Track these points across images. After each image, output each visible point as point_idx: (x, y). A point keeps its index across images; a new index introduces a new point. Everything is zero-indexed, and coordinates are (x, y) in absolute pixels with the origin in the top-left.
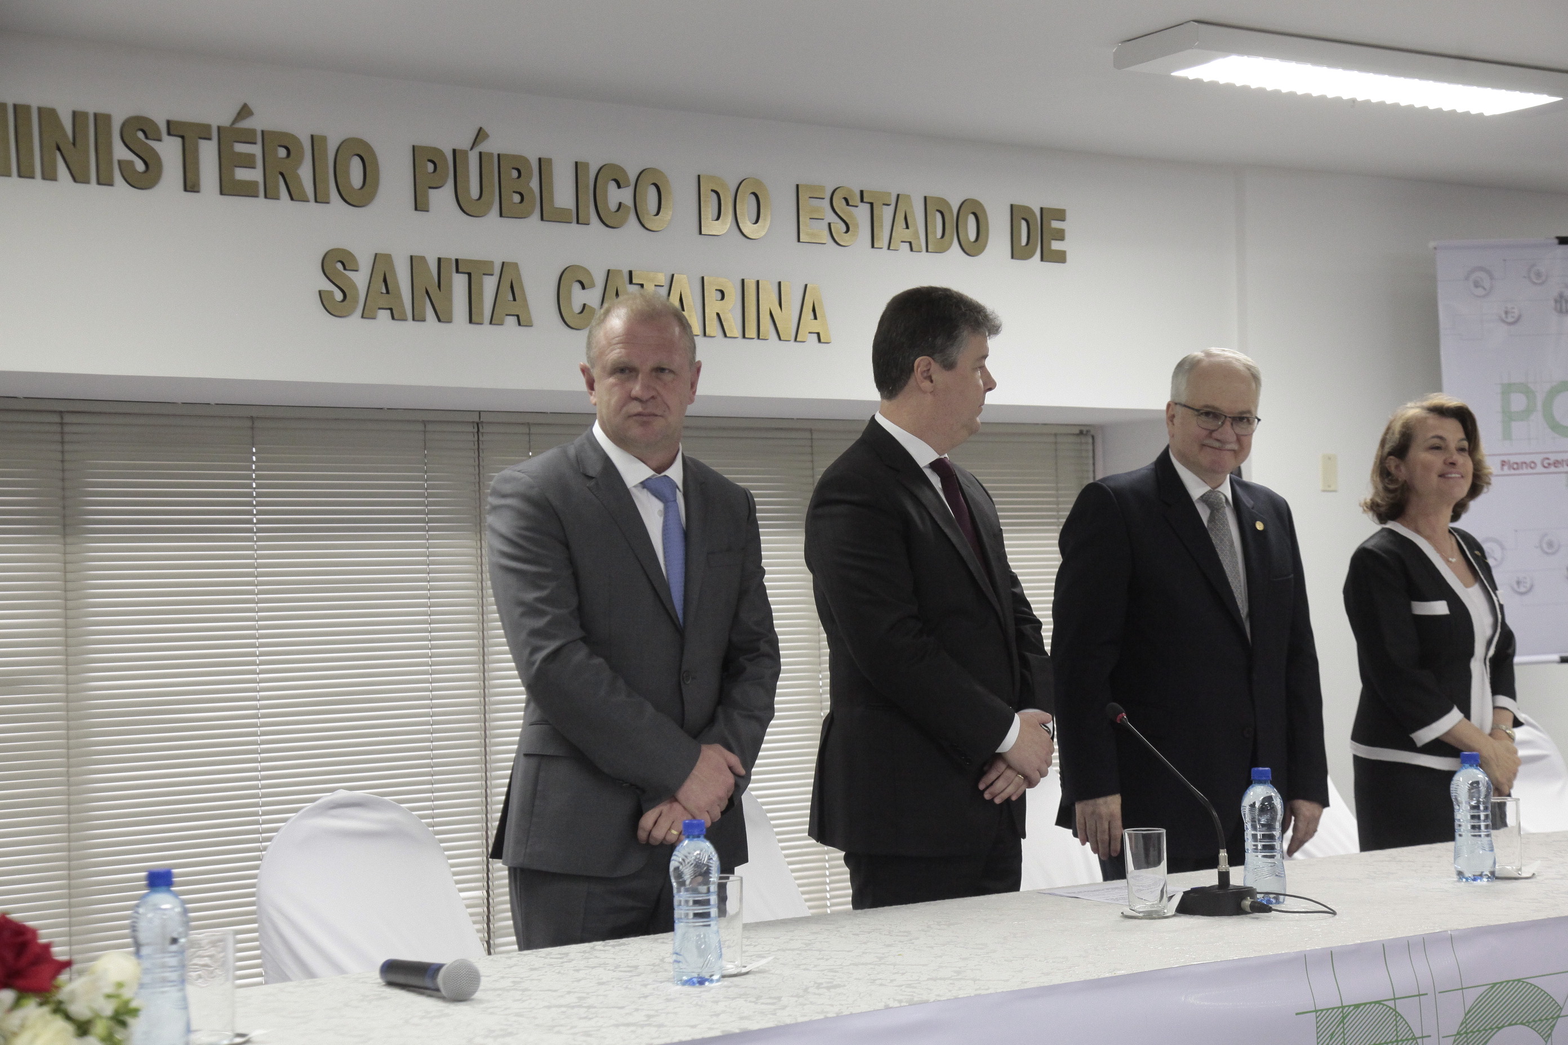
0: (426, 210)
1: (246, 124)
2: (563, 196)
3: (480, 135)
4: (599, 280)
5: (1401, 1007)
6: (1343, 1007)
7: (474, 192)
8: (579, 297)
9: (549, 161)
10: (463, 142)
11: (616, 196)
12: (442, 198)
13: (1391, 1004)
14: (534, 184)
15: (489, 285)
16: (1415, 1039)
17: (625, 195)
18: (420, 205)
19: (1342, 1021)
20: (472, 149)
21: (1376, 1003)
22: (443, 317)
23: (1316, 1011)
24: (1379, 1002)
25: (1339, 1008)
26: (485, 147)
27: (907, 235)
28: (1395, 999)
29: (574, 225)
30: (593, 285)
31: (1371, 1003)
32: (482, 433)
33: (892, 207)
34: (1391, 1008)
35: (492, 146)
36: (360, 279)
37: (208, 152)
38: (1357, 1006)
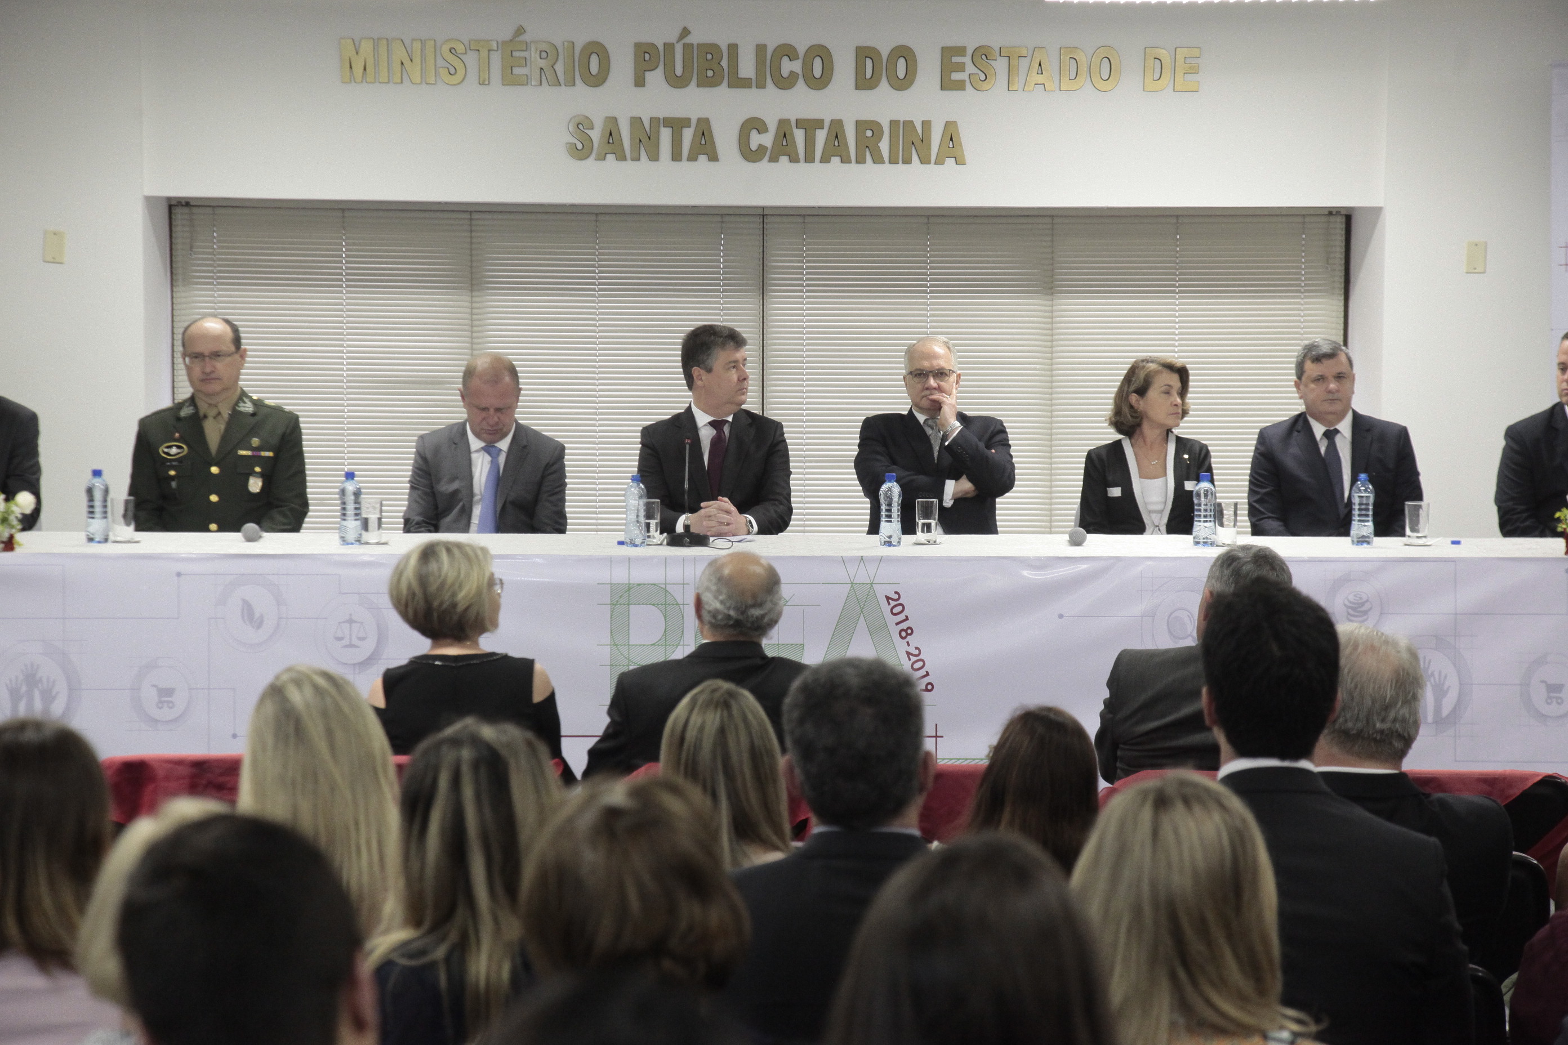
0: (644, 85)
1: (521, 38)
2: (747, 68)
3: (685, 32)
4: (772, 127)
5: (668, 588)
6: (630, 584)
7: (679, 71)
8: (756, 140)
9: (736, 45)
10: (672, 37)
11: (787, 67)
12: (655, 78)
13: (663, 586)
14: (724, 63)
15: (688, 135)
16: (677, 604)
17: (796, 66)
18: (640, 82)
19: (629, 591)
20: (677, 42)
21: (652, 584)
22: (654, 157)
23: (611, 584)
24: (655, 585)
25: (626, 584)
26: (688, 40)
27: (1040, 79)
28: (666, 584)
29: (754, 90)
30: (766, 130)
31: (649, 584)
32: (767, 223)
33: (1028, 59)
34: (662, 588)
35: (693, 39)
36: (596, 135)
37: (496, 59)
38: (639, 585)
